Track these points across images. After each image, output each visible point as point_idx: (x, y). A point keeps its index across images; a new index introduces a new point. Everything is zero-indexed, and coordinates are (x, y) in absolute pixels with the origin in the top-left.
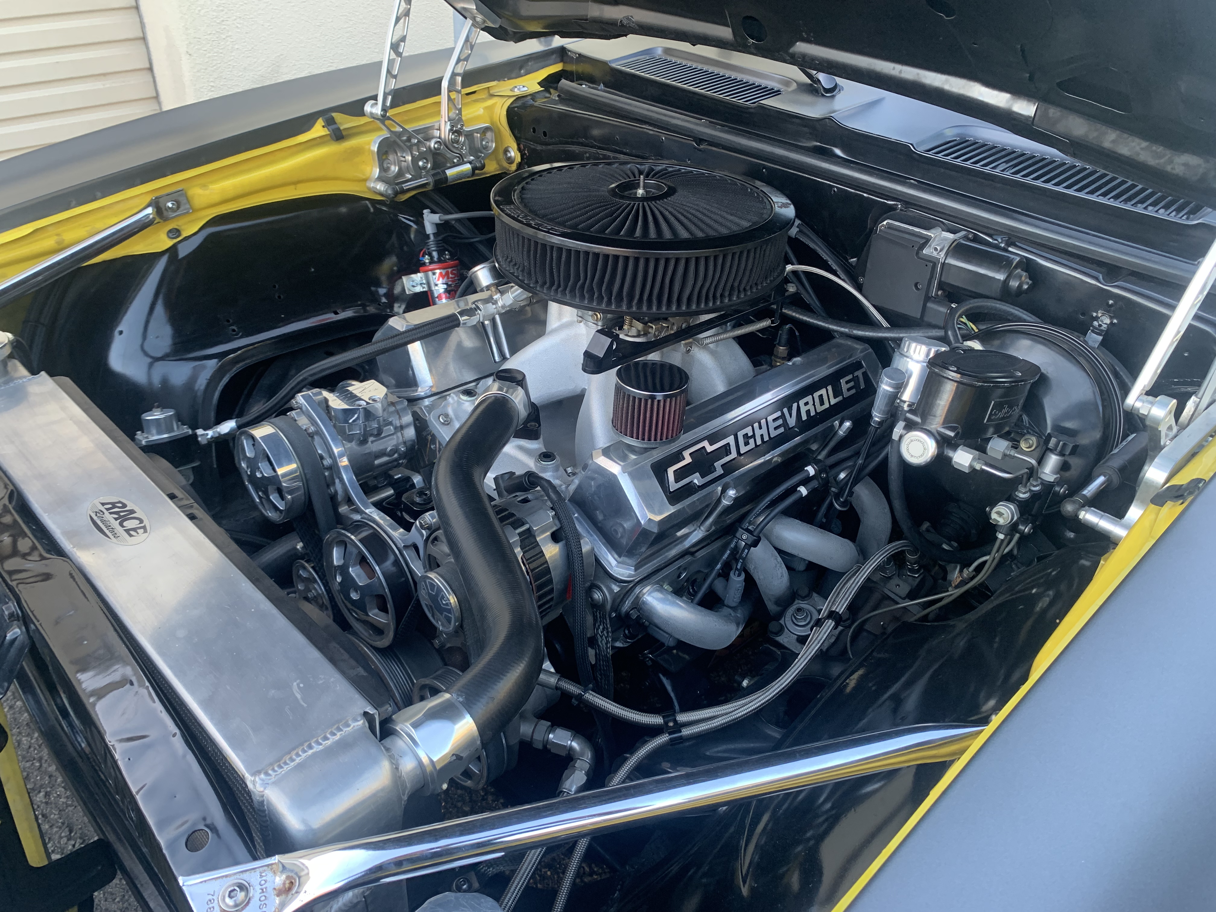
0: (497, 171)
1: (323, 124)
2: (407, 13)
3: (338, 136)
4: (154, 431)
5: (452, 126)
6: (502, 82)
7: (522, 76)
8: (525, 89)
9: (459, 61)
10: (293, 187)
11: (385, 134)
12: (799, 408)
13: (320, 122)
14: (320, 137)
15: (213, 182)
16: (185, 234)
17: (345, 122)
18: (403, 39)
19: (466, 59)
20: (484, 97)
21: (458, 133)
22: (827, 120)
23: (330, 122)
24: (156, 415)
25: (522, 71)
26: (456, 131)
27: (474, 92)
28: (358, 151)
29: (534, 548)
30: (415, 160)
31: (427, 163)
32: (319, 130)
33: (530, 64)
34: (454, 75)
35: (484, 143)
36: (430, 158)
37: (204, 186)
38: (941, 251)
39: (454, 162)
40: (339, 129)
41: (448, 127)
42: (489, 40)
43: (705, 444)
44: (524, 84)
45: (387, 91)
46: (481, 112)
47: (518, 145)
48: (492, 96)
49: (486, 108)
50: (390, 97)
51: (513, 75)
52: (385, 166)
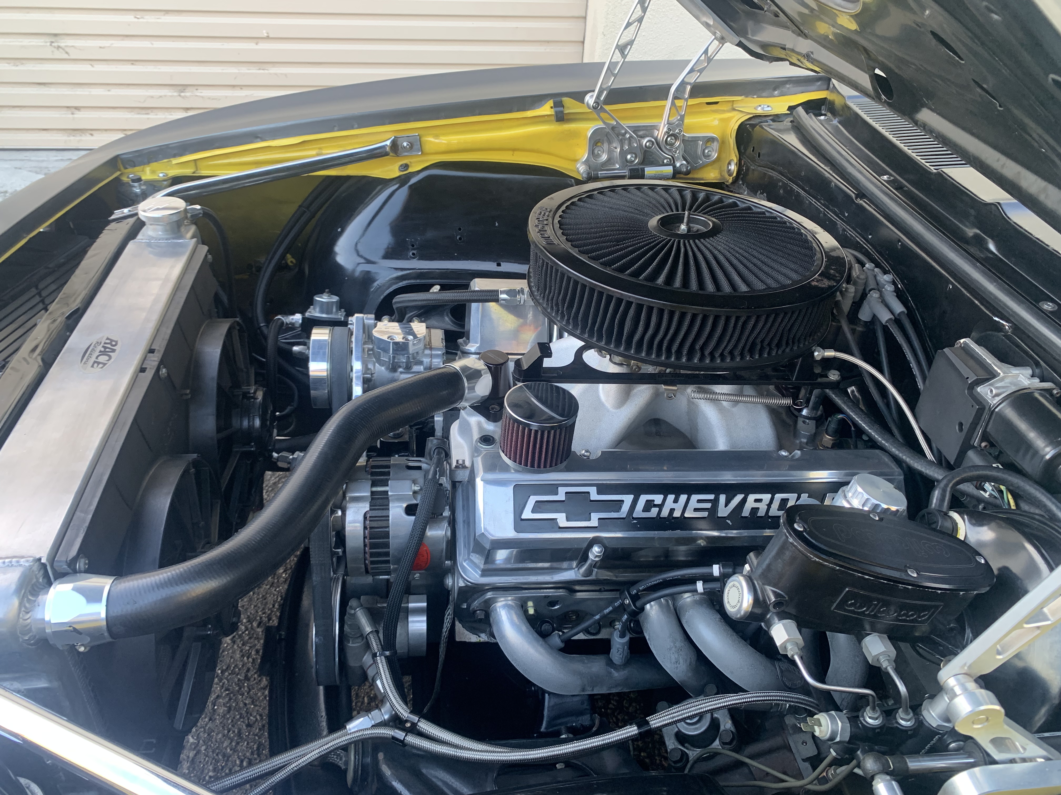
0: (716, 180)
1: (552, 105)
2: (640, 20)
3: (561, 118)
4: (318, 309)
5: (669, 129)
6: (749, 99)
7: (775, 96)
8: (769, 109)
9: (692, 71)
10: (511, 153)
11: (600, 125)
12: (744, 501)
13: (551, 103)
14: (547, 115)
15: (444, 135)
16: (411, 170)
17: (571, 106)
18: (631, 43)
19: (701, 71)
20: (725, 109)
21: (676, 137)
22: (993, 206)
23: (558, 104)
24: (323, 298)
25: (776, 92)
26: (672, 135)
27: (716, 103)
28: (574, 134)
29: (383, 509)
30: (623, 154)
31: (636, 158)
32: (546, 109)
33: (788, 86)
34: (683, 83)
35: (706, 151)
36: (639, 153)
37: (436, 136)
38: (997, 395)
39: (663, 162)
40: (562, 112)
41: (665, 129)
42: (746, 58)
43: (593, 491)
44: (769, 104)
45: (604, 87)
46: (716, 123)
47: (740, 160)
48: (734, 109)
49: (722, 120)
50: (605, 92)
51: (764, 94)
52: (596, 152)
